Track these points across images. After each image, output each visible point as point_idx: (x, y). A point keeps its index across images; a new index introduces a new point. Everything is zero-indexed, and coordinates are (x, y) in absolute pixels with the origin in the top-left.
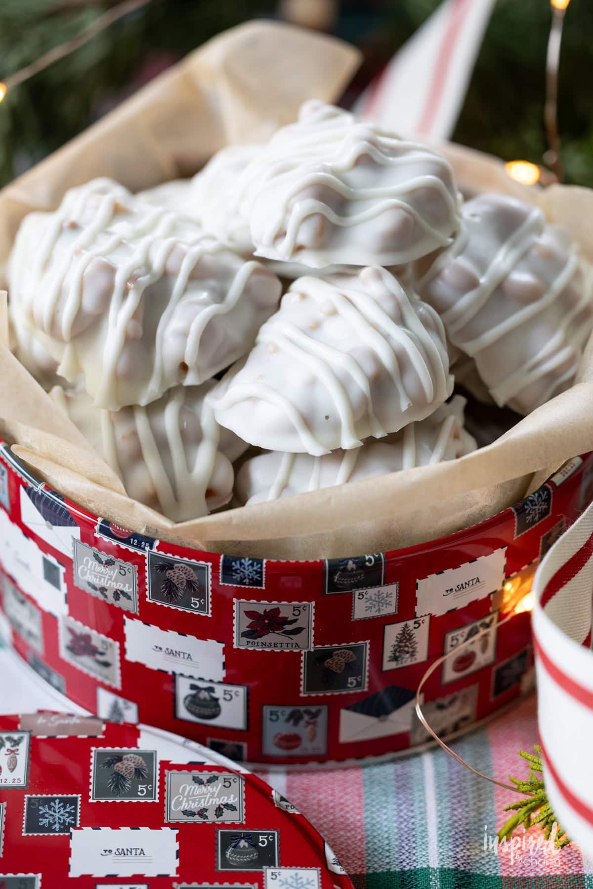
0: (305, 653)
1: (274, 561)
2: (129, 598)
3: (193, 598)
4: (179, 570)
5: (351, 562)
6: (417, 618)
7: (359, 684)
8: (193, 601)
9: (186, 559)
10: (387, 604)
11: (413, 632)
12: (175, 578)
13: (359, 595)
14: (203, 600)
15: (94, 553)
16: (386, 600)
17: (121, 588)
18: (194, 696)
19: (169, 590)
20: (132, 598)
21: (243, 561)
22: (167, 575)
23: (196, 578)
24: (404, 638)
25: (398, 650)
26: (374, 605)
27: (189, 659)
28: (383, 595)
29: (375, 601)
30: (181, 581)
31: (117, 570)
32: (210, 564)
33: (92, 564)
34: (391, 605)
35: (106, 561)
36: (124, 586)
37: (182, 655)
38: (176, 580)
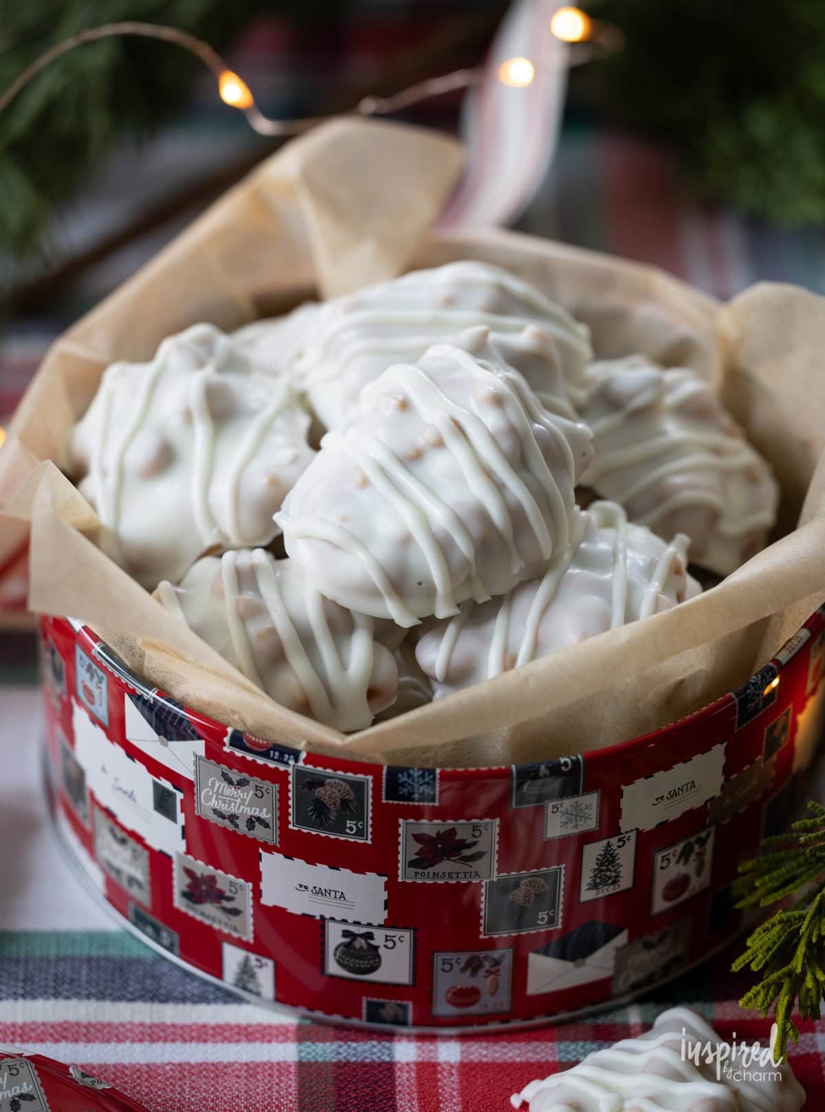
0: (486, 883)
1: (449, 769)
2: (267, 826)
3: (348, 822)
4: (332, 787)
5: (543, 767)
6: (622, 834)
7: (551, 921)
8: (348, 826)
9: (340, 773)
10: (586, 818)
11: (616, 852)
12: (327, 797)
13: (553, 808)
14: (361, 823)
15: (223, 772)
16: (585, 813)
17: (257, 814)
18: (347, 945)
19: (317, 812)
20: (271, 825)
21: (411, 772)
22: (317, 794)
23: (353, 796)
24: (606, 859)
25: (599, 875)
26: (571, 819)
27: (342, 899)
28: (581, 807)
29: (572, 814)
30: (333, 801)
31: (251, 792)
32: (370, 778)
33: (220, 785)
34: (591, 819)
35: (237, 781)
36: (261, 811)
37: (333, 894)
38: (327, 799)
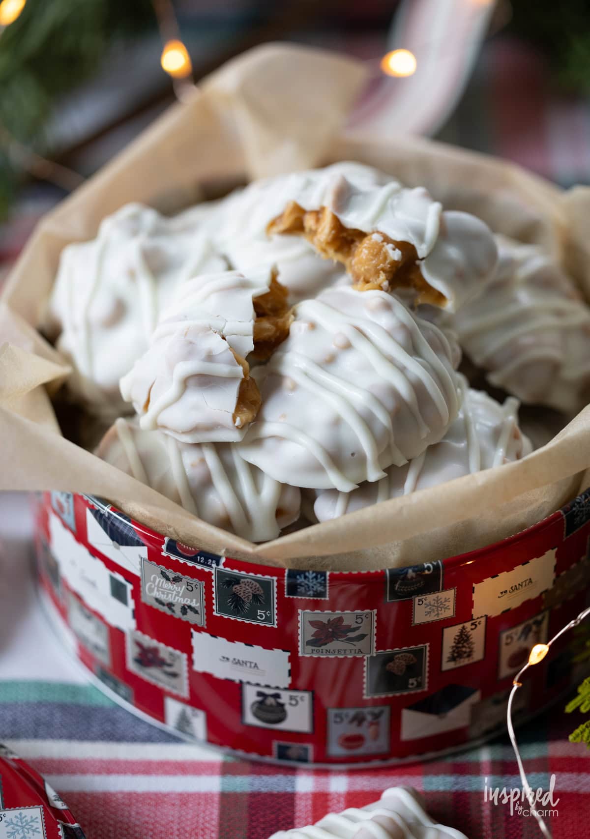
0: (368, 658)
1: (337, 573)
2: (196, 612)
3: (259, 611)
4: (245, 585)
5: (410, 571)
6: (474, 620)
7: (420, 685)
8: (259, 614)
9: (251, 574)
10: (446, 608)
11: (470, 633)
12: (242, 592)
13: (419, 601)
14: (269, 612)
15: (162, 571)
16: (445, 605)
17: (188, 603)
18: (261, 703)
19: (236, 604)
20: (199, 612)
21: (307, 574)
22: (234, 590)
23: (262, 592)
24: (461, 639)
25: (456, 651)
26: (433, 610)
27: (256, 668)
28: (441, 600)
29: (434, 606)
30: (247, 595)
31: (184, 587)
32: (275, 578)
33: (160, 581)
34: (449, 609)
35: (173, 578)
36: (191, 601)
37: (248, 664)
38: (242, 594)
